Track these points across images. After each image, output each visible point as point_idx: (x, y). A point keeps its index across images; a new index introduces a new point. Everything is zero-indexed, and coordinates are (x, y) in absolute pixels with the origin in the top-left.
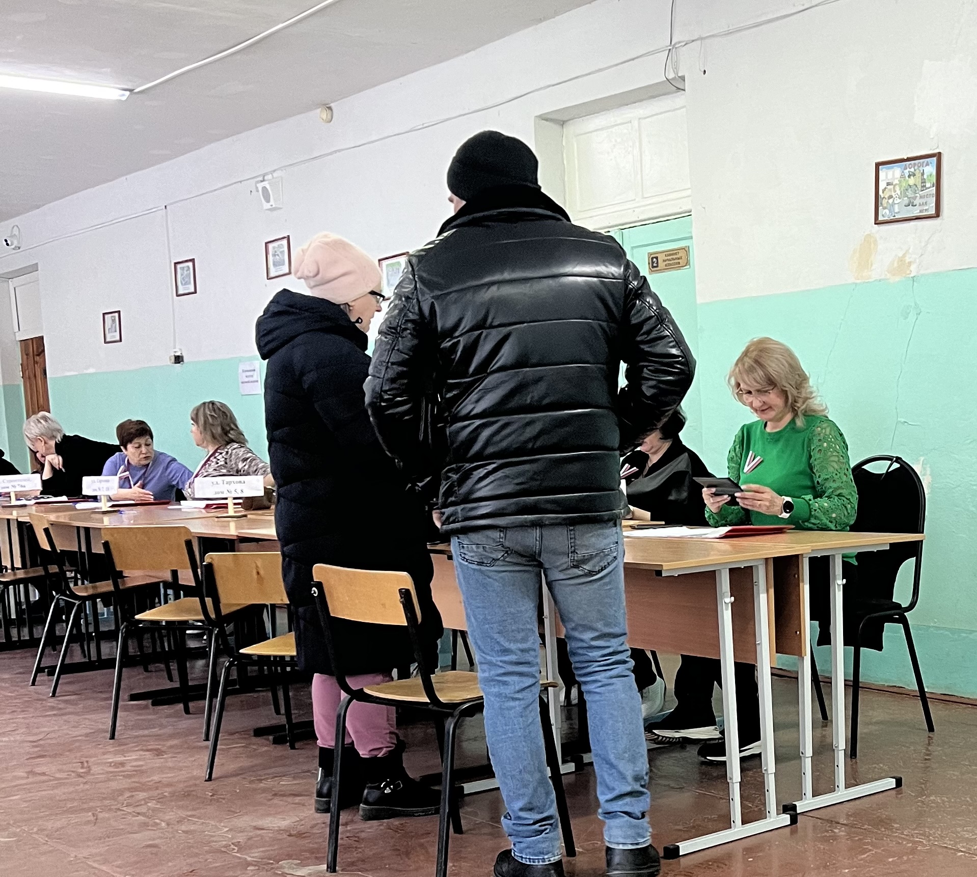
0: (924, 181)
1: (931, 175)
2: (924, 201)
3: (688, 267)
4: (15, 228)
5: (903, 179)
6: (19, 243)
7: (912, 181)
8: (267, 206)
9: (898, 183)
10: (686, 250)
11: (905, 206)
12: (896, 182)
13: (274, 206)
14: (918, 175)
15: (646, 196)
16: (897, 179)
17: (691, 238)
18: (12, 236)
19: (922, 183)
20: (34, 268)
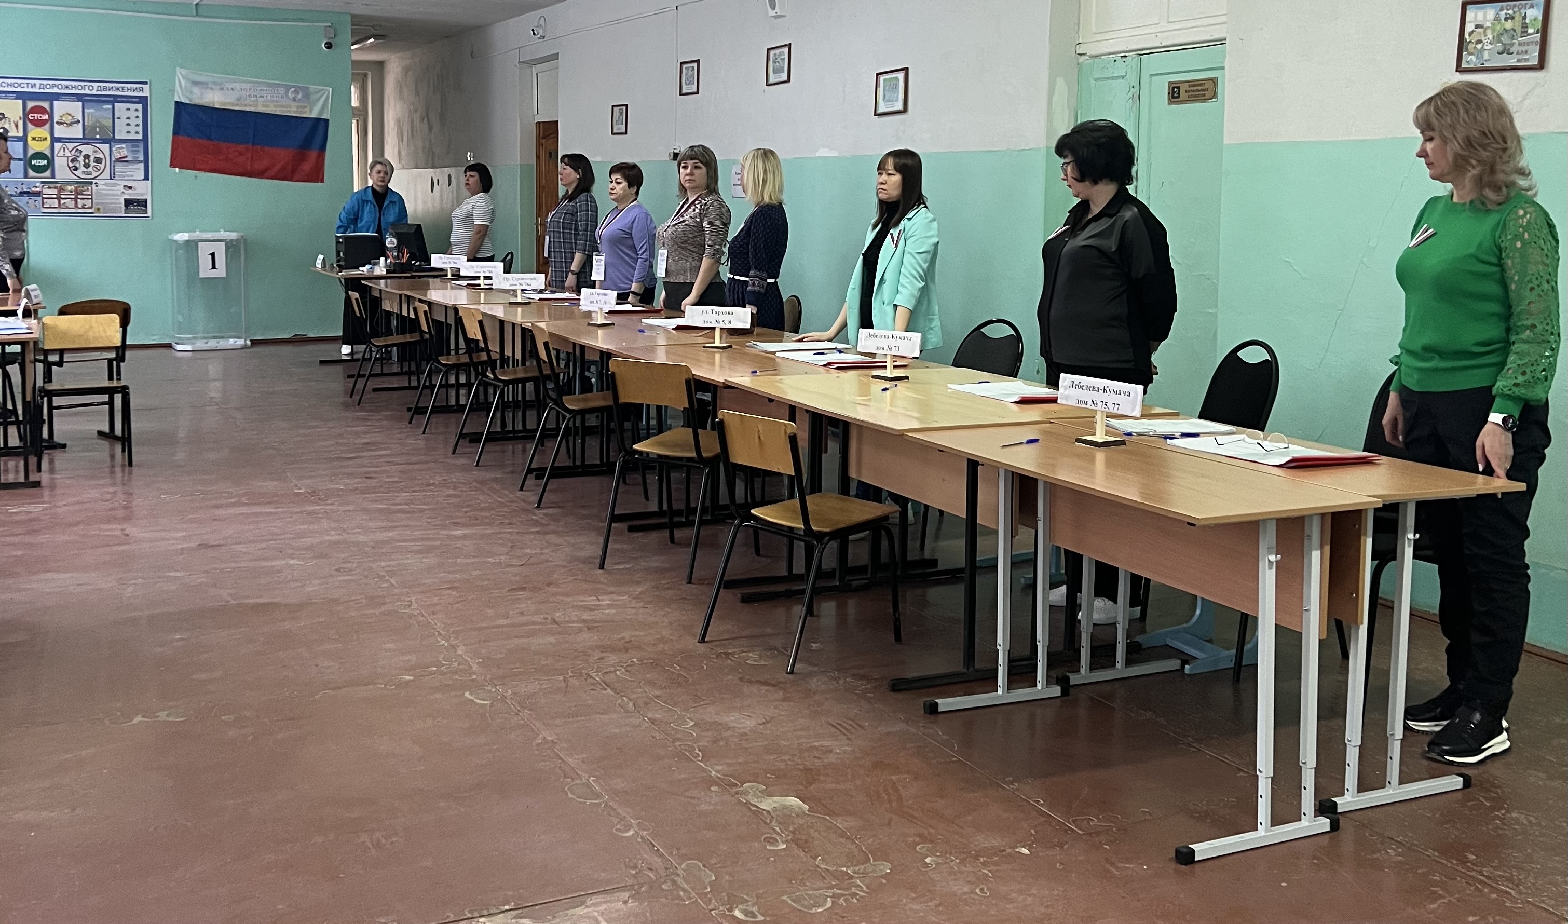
0: (1525, 26)
1: (1535, 19)
2: (1524, 48)
3: (1215, 100)
4: (542, 18)
5: (1496, 22)
6: (544, 32)
7: (1509, 25)
8: (772, 13)
9: (1490, 25)
10: (1214, 81)
11: (1498, 53)
12: (1488, 24)
13: (779, 13)
14: (1518, 18)
15: (1171, 20)
16: (1488, 21)
17: (1223, 68)
18: (539, 26)
19: (1522, 28)
20: (556, 57)
